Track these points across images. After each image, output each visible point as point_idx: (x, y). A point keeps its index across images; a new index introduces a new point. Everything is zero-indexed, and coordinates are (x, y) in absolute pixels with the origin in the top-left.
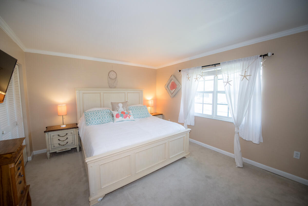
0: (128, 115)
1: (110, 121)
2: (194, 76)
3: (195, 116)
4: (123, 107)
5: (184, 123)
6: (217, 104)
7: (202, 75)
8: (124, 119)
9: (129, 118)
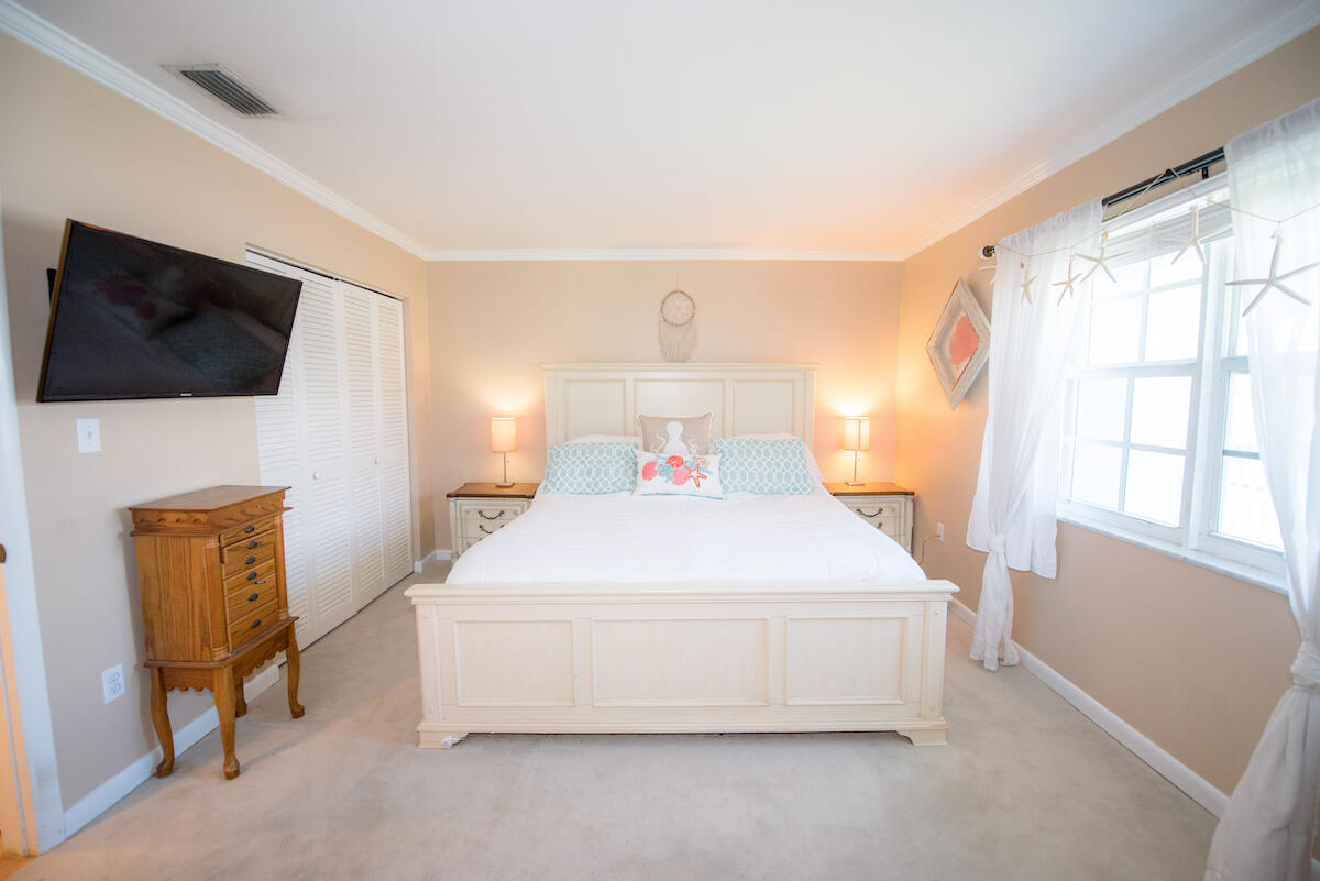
0: (695, 474)
1: (621, 490)
2: (1058, 272)
3: (1061, 524)
4: (684, 438)
5: (988, 553)
6: (1225, 453)
7: (1097, 255)
8: (678, 487)
9: (698, 486)
